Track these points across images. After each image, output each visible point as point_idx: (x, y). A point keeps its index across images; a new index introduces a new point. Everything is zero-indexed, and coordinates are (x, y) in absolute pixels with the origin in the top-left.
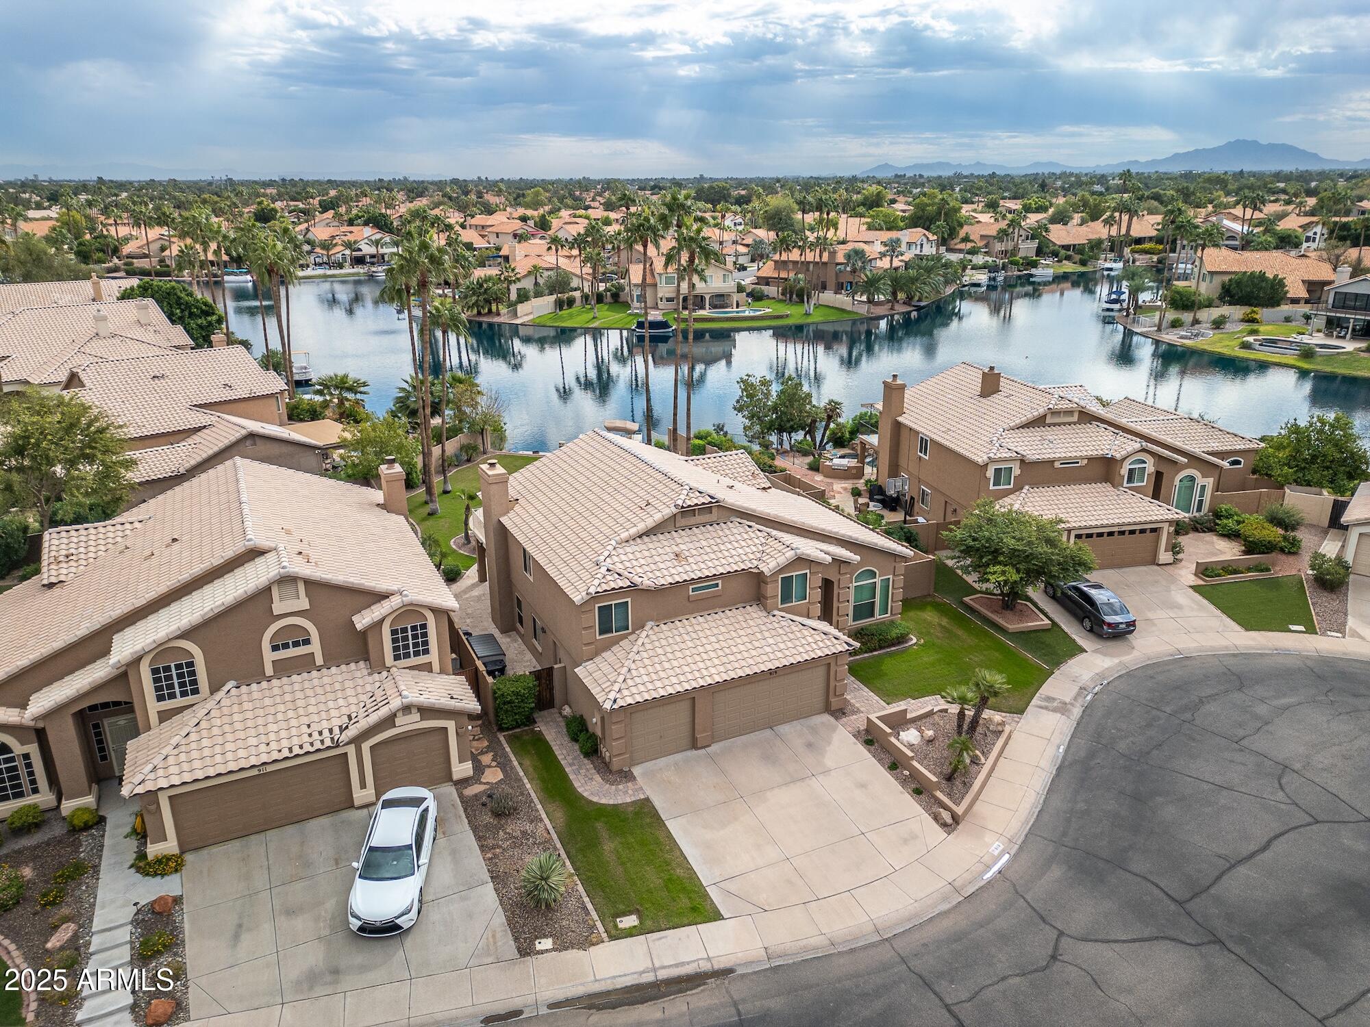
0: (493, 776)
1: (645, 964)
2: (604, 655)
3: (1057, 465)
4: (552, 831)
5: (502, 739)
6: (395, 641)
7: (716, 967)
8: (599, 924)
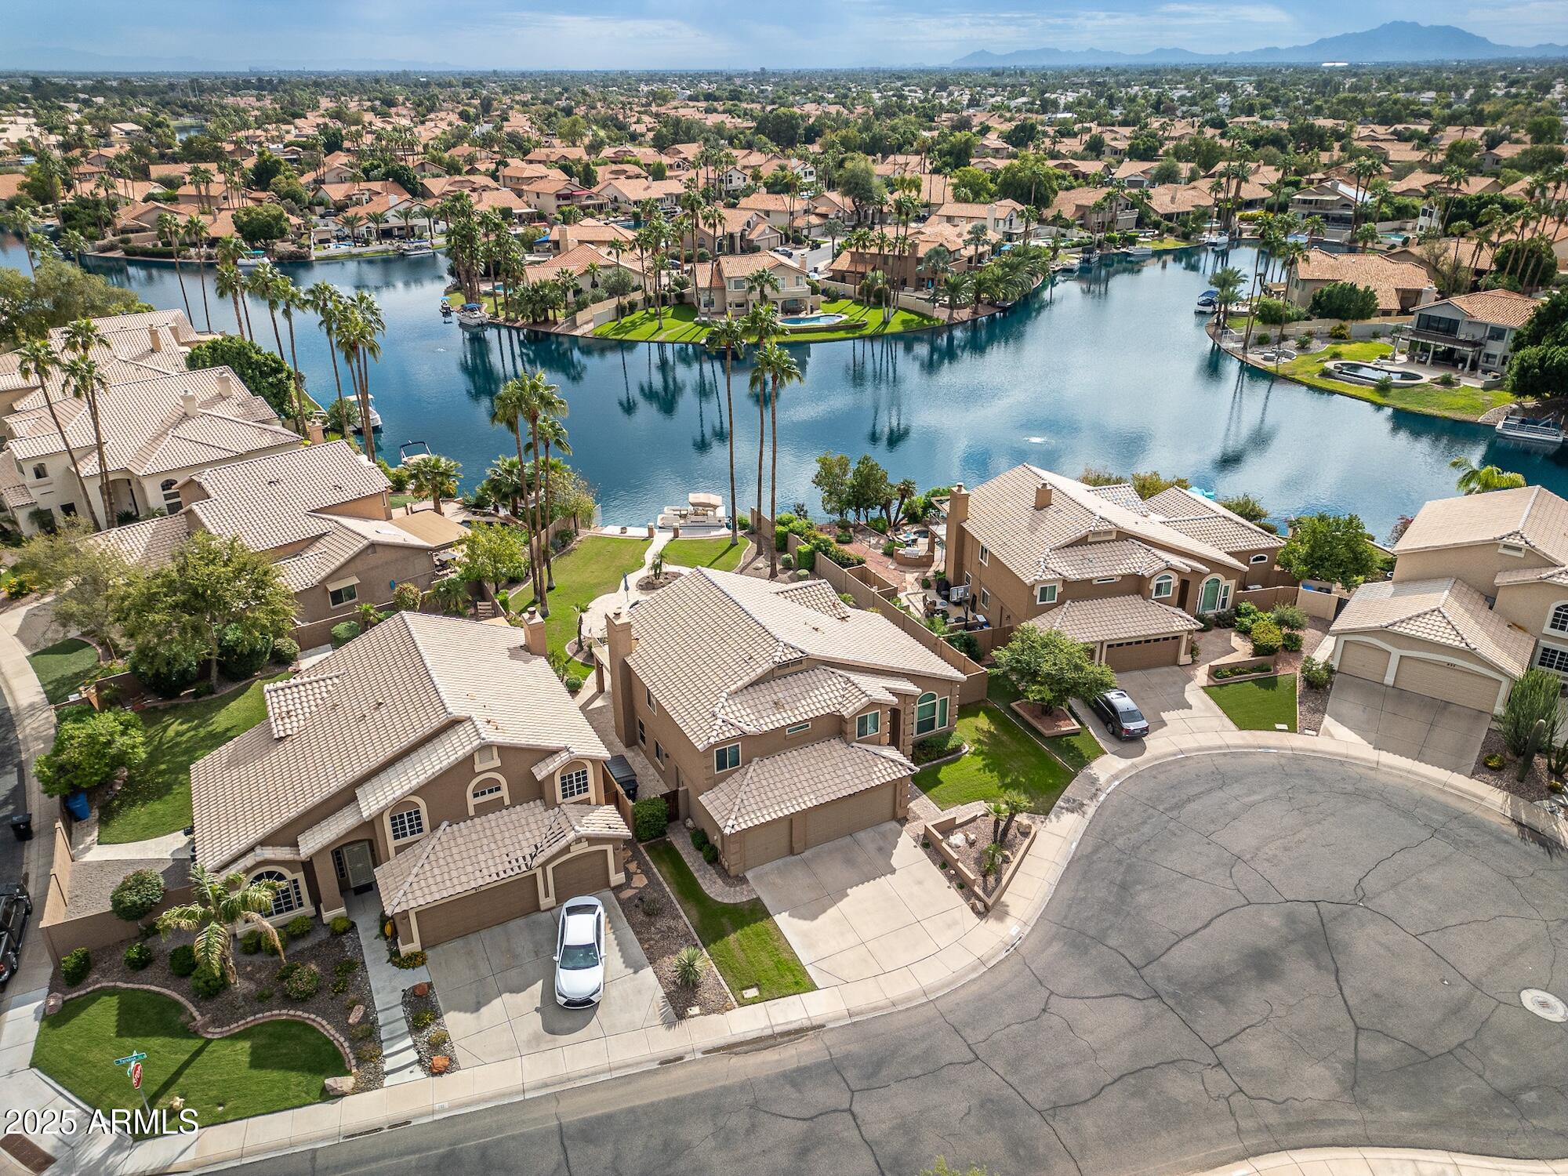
0: (640, 881)
1: (764, 1023)
2: (721, 785)
3: (1095, 582)
4: (690, 926)
5: (642, 849)
6: (563, 784)
7: (814, 1023)
8: (730, 995)
